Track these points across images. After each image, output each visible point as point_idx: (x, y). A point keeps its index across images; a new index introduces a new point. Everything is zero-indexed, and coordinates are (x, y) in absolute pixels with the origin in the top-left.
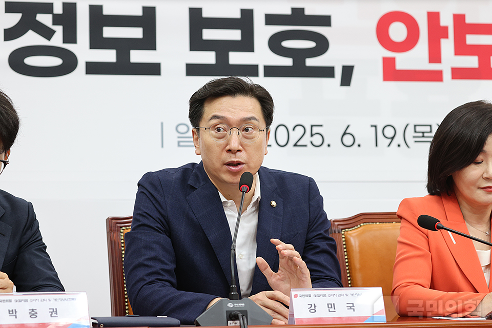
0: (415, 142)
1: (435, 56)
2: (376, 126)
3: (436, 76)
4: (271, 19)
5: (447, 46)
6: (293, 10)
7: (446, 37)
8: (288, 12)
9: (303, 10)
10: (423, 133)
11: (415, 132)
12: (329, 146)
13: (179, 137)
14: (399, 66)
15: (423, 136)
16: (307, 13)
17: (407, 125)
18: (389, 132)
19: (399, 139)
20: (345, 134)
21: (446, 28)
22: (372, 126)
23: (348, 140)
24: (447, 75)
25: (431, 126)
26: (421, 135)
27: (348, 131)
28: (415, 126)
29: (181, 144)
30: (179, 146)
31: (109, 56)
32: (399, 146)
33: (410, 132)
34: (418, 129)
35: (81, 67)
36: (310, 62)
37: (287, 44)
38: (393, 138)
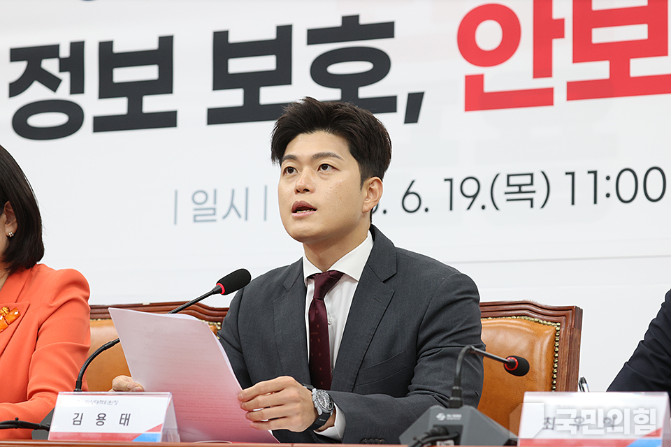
0: (508, 200)
1: (543, 66)
2: (451, 180)
3: (543, 98)
4: (315, 36)
5: (562, 49)
6: (345, 19)
7: (561, 35)
8: (337, 23)
9: (357, 17)
10: (520, 186)
11: (509, 185)
12: (385, 212)
13: (196, 210)
14: (489, 87)
15: (520, 192)
16: (362, 21)
17: (497, 175)
18: (470, 188)
19: (484, 197)
20: (407, 193)
21: (562, 22)
22: (446, 180)
23: (411, 202)
24: (560, 95)
25: (532, 175)
26: (517, 189)
27: (412, 190)
28: (509, 176)
29: (198, 218)
30: (195, 221)
31: (119, 106)
32: (483, 207)
33: (501, 186)
34: (513, 180)
35: (88, 123)
36: (365, 92)
37: (336, 69)
38: (474, 197)
